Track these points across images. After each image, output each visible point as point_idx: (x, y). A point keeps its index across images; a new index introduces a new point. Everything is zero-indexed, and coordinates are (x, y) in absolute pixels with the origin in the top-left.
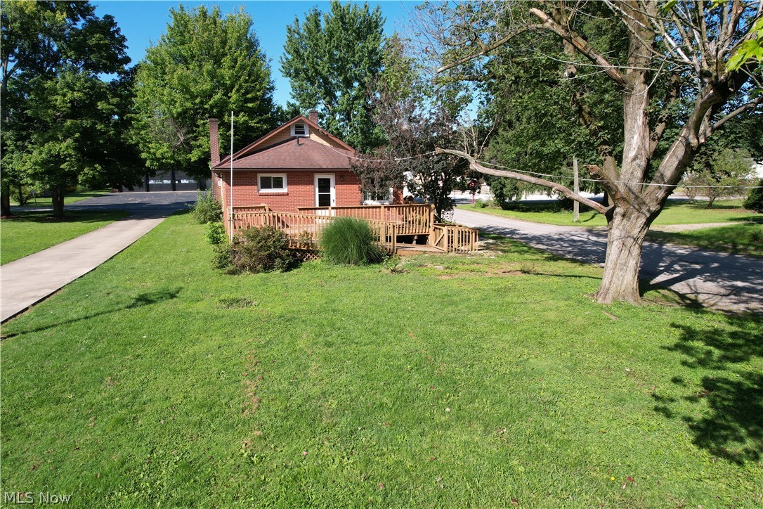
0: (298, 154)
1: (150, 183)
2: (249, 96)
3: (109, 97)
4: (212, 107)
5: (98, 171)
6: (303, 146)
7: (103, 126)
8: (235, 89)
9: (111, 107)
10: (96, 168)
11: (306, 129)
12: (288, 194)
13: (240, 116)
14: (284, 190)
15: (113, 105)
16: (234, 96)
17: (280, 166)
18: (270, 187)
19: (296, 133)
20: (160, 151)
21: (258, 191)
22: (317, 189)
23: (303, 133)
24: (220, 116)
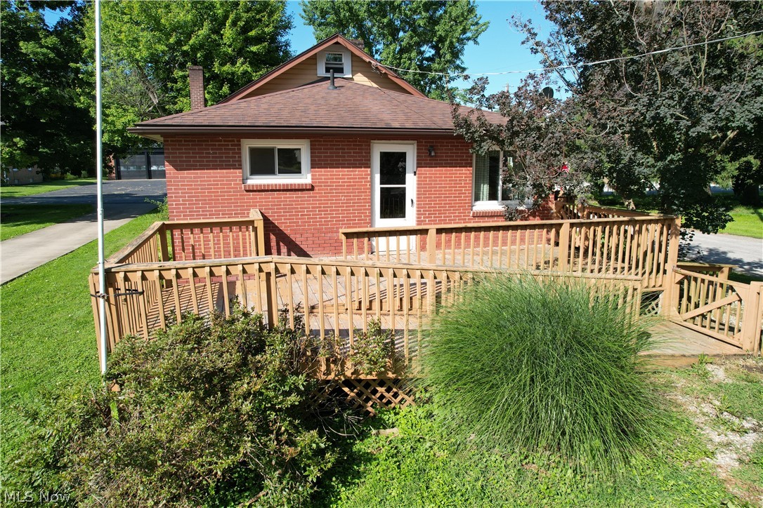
0: (333, 102)
1: (152, 168)
2: (252, 33)
3: (41, 36)
4: (194, 49)
5: (19, 149)
6: (342, 90)
7: (28, 79)
8: (230, 20)
9: (44, 50)
10: (15, 144)
11: (347, 63)
12: (312, 188)
13: (238, 64)
14: (305, 178)
15: (47, 47)
16: (228, 33)
17: (294, 122)
18: (271, 172)
19: (327, 70)
20: (123, 120)
21: (244, 180)
22: (377, 177)
23: (341, 70)
24: (207, 63)
